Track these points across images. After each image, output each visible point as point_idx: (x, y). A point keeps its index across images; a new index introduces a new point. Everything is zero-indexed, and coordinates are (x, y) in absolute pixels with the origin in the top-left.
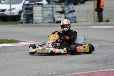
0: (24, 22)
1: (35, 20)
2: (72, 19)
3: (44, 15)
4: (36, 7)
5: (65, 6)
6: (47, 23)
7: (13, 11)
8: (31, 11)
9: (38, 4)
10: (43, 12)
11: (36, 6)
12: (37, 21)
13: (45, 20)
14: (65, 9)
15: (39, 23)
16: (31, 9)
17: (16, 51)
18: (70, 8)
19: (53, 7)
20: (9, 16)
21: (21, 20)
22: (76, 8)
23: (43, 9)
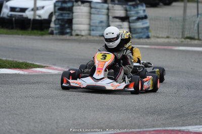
0: (55, 32)
1: (75, 30)
2: (141, 32)
3: (92, 21)
4: (78, 7)
5: (130, 8)
6: (96, 36)
7: (39, 12)
8: (69, 14)
9: (83, 2)
10: (90, 16)
11: (79, 5)
12: (79, 33)
13: (93, 30)
14: (131, 14)
15: (82, 36)
16: (70, 10)
18: (139, 11)
19: (108, 9)
20: (30, 20)
21: (50, 29)
22: (151, 12)
23: (90, 10)
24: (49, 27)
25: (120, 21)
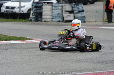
0: (32, 20)
1: (44, 19)
2: (81, 19)
3: (53, 13)
4: (45, 6)
5: (74, 6)
6: (56, 22)
7: (22, 9)
8: (40, 10)
9: (48, 3)
10: (52, 11)
12: (46, 20)
13: (54, 19)
14: (75, 9)
15: (48, 22)
16: (41, 7)
17: (25, 48)
18: (80, 8)
19: (62, 7)
20: (18, 13)
21: (30, 18)
22: (86, 8)
23: (52, 8)
24: (29, 17)
25: (69, 13)
